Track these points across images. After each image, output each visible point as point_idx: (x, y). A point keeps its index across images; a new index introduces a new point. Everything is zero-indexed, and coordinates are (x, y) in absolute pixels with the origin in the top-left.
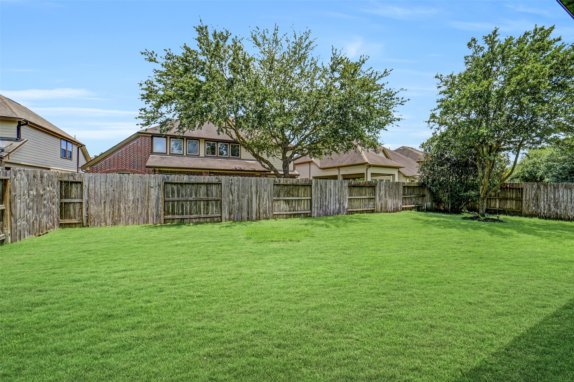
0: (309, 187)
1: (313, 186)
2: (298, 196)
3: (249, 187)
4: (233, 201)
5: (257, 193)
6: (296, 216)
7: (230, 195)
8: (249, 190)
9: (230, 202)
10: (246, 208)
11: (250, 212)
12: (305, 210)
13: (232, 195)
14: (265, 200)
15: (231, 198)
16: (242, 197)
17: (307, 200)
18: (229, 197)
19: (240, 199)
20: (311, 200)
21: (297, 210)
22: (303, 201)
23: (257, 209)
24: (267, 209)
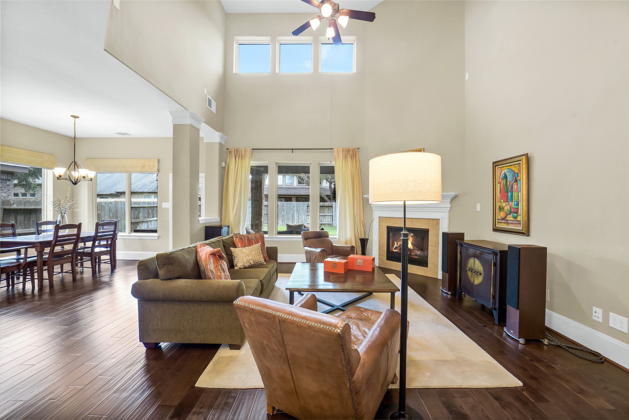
0: (331, 207)
1: (333, 207)
2: (324, 213)
3: (293, 207)
4: (284, 215)
5: (297, 211)
6: (323, 225)
7: (283, 212)
8: (293, 209)
9: (282, 215)
10: (291, 219)
11: (293, 221)
12: (328, 222)
13: (284, 211)
14: (302, 215)
15: (283, 213)
16: (289, 213)
17: (330, 215)
18: (282, 213)
19: (288, 214)
20: (332, 215)
21: (323, 221)
22: (327, 216)
23: (297, 220)
24: (303, 220)
